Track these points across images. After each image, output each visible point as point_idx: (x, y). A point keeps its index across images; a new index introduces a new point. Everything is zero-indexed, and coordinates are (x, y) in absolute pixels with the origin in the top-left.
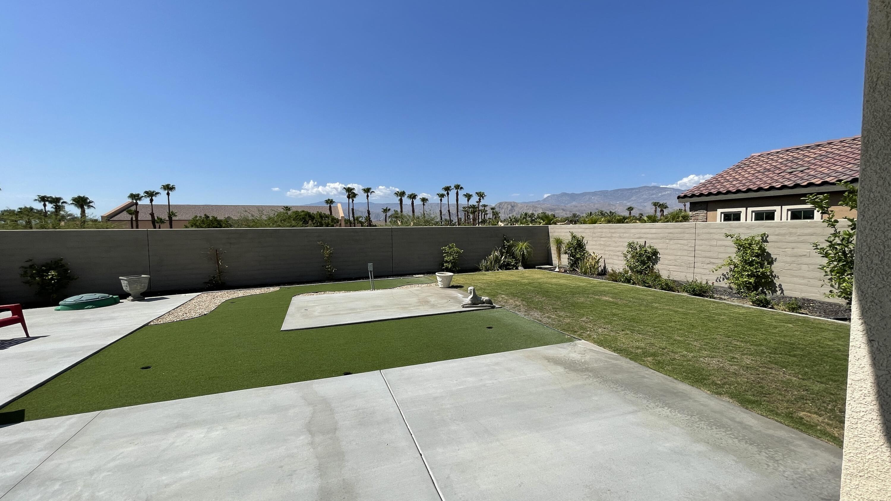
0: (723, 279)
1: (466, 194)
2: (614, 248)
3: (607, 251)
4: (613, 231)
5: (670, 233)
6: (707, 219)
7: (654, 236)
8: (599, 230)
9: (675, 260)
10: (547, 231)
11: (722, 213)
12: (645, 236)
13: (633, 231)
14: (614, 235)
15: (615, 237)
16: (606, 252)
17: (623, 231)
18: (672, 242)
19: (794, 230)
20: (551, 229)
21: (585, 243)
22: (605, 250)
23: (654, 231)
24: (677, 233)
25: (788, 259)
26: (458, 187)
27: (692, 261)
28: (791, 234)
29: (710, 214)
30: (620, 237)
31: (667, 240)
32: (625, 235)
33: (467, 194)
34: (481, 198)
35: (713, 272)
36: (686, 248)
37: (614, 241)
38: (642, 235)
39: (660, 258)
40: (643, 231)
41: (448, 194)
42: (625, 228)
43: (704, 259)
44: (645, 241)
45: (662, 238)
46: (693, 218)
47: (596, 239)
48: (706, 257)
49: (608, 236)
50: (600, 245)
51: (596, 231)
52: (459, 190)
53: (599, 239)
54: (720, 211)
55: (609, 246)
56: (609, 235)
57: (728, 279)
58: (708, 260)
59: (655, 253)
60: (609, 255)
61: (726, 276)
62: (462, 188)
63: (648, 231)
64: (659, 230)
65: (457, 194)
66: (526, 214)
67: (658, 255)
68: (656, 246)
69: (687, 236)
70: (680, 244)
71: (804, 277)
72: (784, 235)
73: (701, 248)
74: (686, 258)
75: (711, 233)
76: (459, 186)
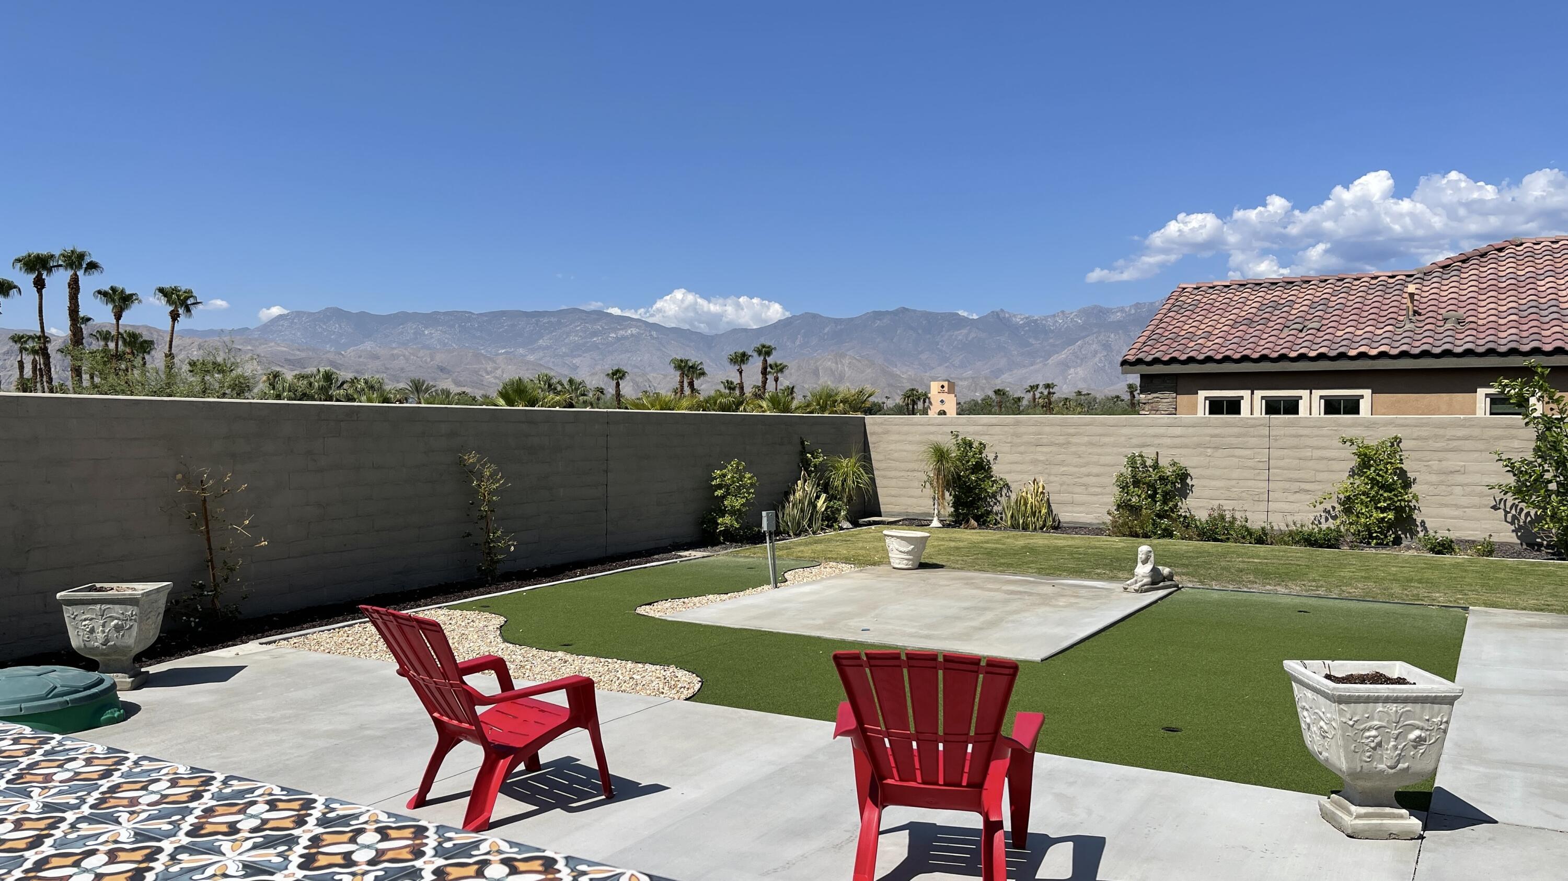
0: (1327, 520)
1: (107, 288)
2: (1076, 469)
3: (1056, 475)
4: (1072, 430)
5: (1212, 436)
6: (1176, 409)
7: (1177, 441)
8: (1032, 429)
9: (1228, 489)
10: (863, 430)
11: (1206, 398)
12: (1157, 441)
13: (1125, 431)
14: (1074, 440)
15: (1077, 444)
16: (1052, 478)
17: (1099, 430)
18: (1219, 453)
19: (1441, 432)
20: (874, 424)
21: (991, 457)
22: (1049, 475)
23: (1178, 431)
24: (1230, 436)
25: (1434, 478)
26: (75, 260)
27: (1264, 488)
28: (1436, 437)
29: (1183, 399)
30: (1091, 444)
31: (1209, 450)
32: (1106, 440)
33: (113, 289)
34: (181, 311)
35: (1315, 507)
36: (1250, 463)
37: (1075, 453)
38: (1149, 440)
39: (1192, 486)
40: (1151, 431)
41: (40, 284)
42: (1104, 425)
43: (1287, 485)
44: (1157, 453)
45: (1198, 445)
46: (1147, 407)
47: (1022, 449)
48: (1290, 480)
49: (1057, 442)
50: (1034, 462)
51: (1022, 429)
52: (80, 273)
53: (1033, 449)
54: (1202, 394)
55: (1062, 463)
56: (1061, 439)
57: (1333, 517)
58: (1296, 486)
59: (1183, 476)
60: (1061, 485)
61: (1332, 512)
62: (93, 266)
63: (1162, 430)
64: (1191, 430)
65: (74, 286)
67: (1189, 481)
68: (1184, 462)
69: (1253, 441)
70: (1239, 457)
71: (1457, 506)
72: (1426, 439)
73: (1281, 463)
74: (1250, 483)
75: (1301, 436)
76: (81, 256)
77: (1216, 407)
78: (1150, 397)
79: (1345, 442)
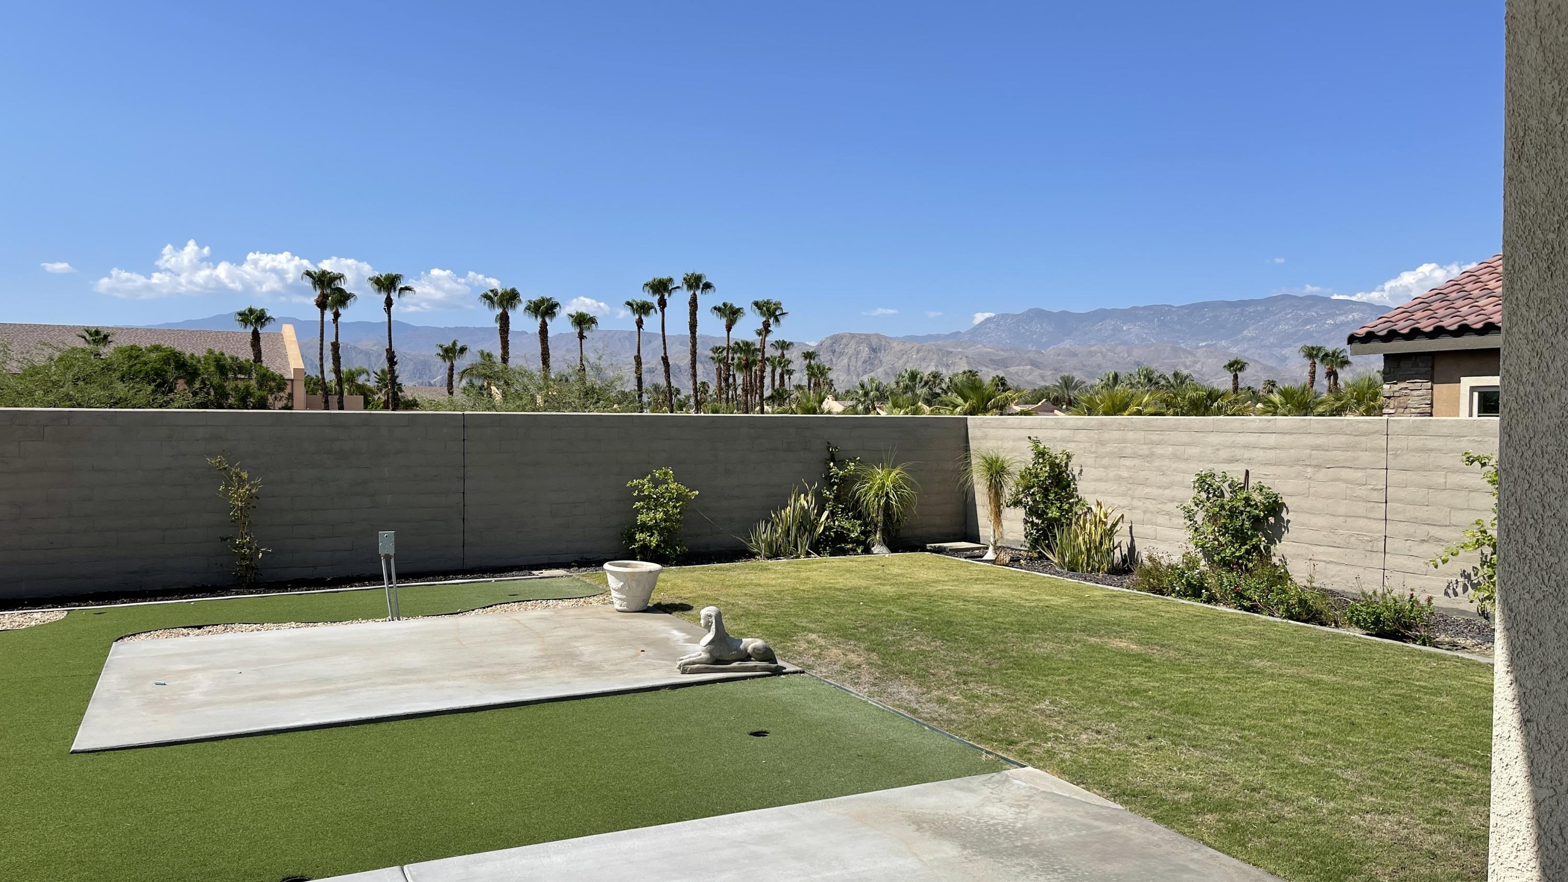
0: (1465, 589)
1: (720, 305)
2: (1160, 491)
3: (1139, 499)
4: (1155, 437)
5: (1317, 448)
6: (1431, 405)
7: (1271, 454)
8: (1116, 435)
9: (1333, 530)
10: (963, 433)
11: (1473, 389)
12: (1247, 454)
13: (1213, 439)
14: (1159, 450)
15: (1162, 457)
16: (1136, 503)
17: (1184, 437)
18: (1322, 474)
20: (975, 427)
21: (1076, 472)
22: (1133, 498)
23: (1272, 440)
24: (1336, 448)
26: (695, 282)
27: (1380, 531)
29: (1441, 390)
30: (1175, 457)
31: (1309, 470)
32: (1188, 451)
33: (725, 305)
34: (771, 321)
35: (1436, 567)
36: (1361, 492)
37: (1159, 469)
38: (1238, 453)
39: (1288, 521)
40: (1242, 439)
41: (663, 304)
42: (1189, 430)
43: (1412, 529)
44: (1247, 472)
45: (1297, 461)
46: (1392, 403)
47: (1106, 461)
48: (1415, 521)
49: (1141, 453)
50: (1119, 479)
51: (1106, 436)
52: (698, 293)
53: (1116, 461)
54: (1467, 382)
55: (1145, 483)
56: (1145, 450)
57: (1476, 586)
58: (1422, 532)
59: (1275, 507)
60: (1145, 512)
61: (1473, 577)
62: (708, 286)
63: (1252, 438)
64: (1288, 439)
65: (694, 304)
66: (913, 376)
67: (1284, 514)
68: (1278, 487)
69: (1365, 457)
70: (1346, 481)
73: (1402, 494)
74: (1361, 522)
75: (1431, 450)
76: (698, 278)
79: (1473, 462)
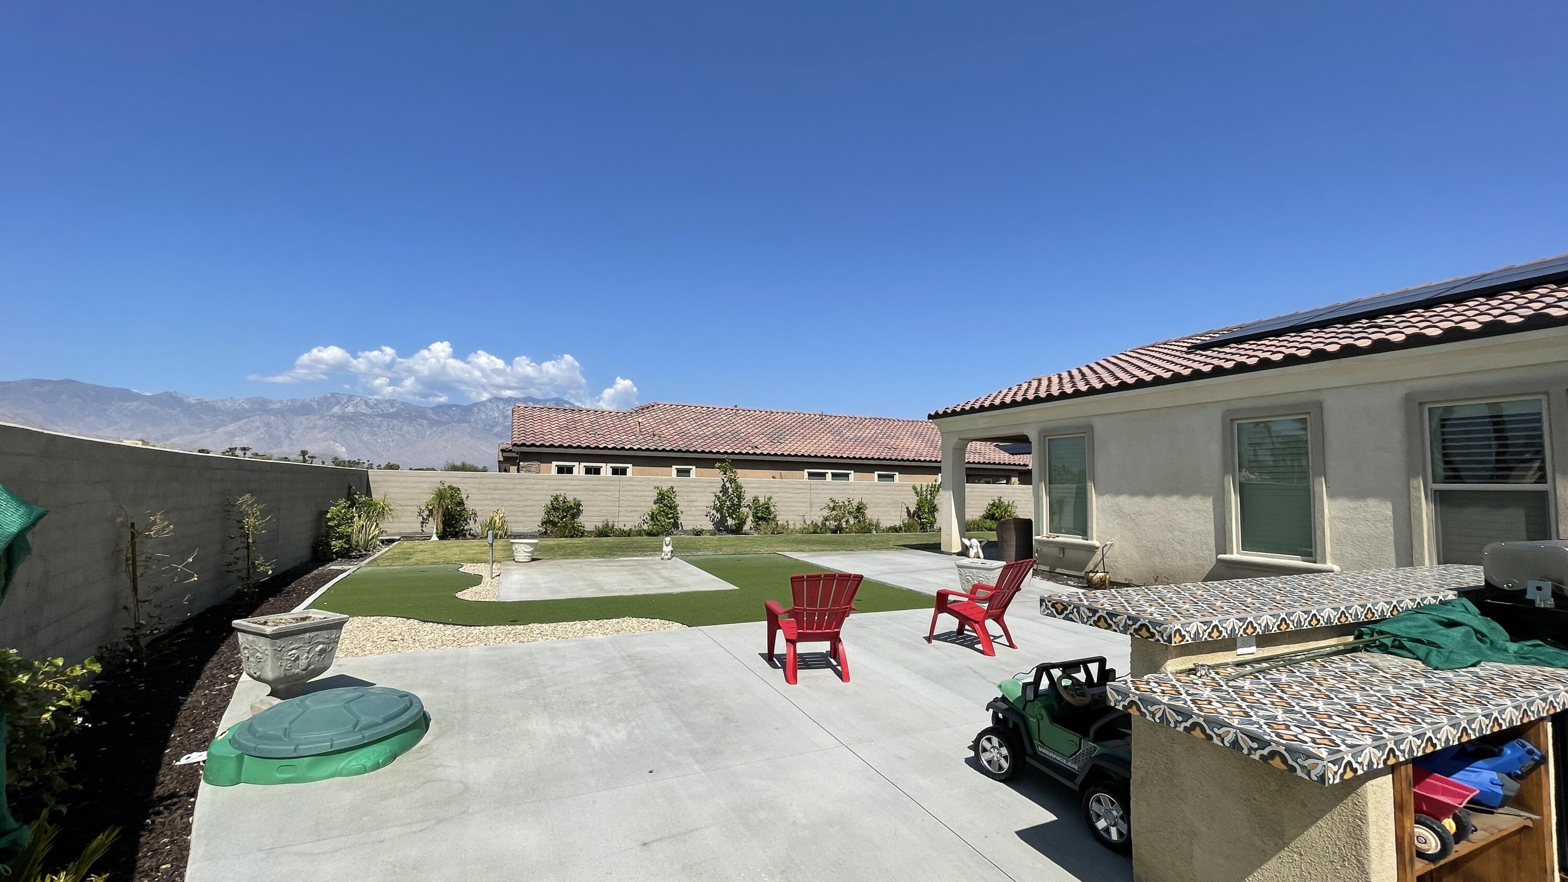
0: (644, 524)
2: (520, 503)
4: (517, 481)
5: (593, 485)
7: (576, 487)
8: (493, 480)
9: (600, 511)
10: (368, 479)
12: (565, 487)
13: (548, 482)
14: (518, 487)
17: (533, 481)
18: (596, 493)
19: (688, 484)
20: (375, 475)
21: (465, 497)
23: (576, 482)
24: (605, 485)
25: (685, 504)
27: (617, 510)
28: (687, 486)
29: (543, 466)
30: (527, 489)
31: (588, 492)
32: (537, 487)
35: (637, 518)
36: (610, 498)
37: (519, 494)
38: (561, 487)
39: (583, 510)
40: (562, 482)
42: (536, 478)
43: (627, 508)
44: (565, 494)
45: (587, 490)
47: (486, 491)
48: (628, 506)
49: (507, 488)
50: (493, 499)
51: (485, 480)
53: (492, 492)
54: (554, 463)
55: (510, 500)
56: (510, 486)
57: (647, 523)
58: (630, 509)
59: (578, 505)
60: (511, 512)
61: (646, 520)
63: (567, 482)
64: (582, 482)
67: (581, 508)
68: (578, 498)
69: (613, 488)
70: (604, 496)
71: (694, 516)
72: (683, 487)
73: (625, 498)
74: (610, 508)
75: (629, 485)
77: (561, 470)
78: (526, 464)
79: (655, 488)
